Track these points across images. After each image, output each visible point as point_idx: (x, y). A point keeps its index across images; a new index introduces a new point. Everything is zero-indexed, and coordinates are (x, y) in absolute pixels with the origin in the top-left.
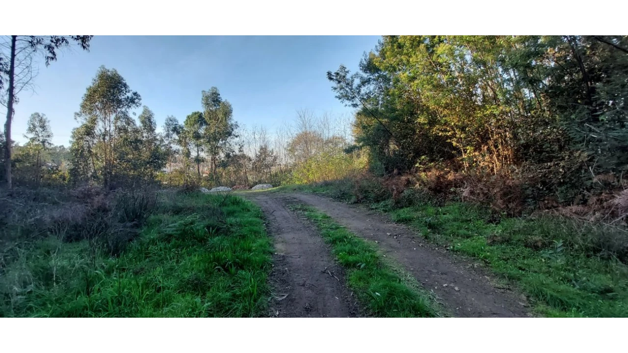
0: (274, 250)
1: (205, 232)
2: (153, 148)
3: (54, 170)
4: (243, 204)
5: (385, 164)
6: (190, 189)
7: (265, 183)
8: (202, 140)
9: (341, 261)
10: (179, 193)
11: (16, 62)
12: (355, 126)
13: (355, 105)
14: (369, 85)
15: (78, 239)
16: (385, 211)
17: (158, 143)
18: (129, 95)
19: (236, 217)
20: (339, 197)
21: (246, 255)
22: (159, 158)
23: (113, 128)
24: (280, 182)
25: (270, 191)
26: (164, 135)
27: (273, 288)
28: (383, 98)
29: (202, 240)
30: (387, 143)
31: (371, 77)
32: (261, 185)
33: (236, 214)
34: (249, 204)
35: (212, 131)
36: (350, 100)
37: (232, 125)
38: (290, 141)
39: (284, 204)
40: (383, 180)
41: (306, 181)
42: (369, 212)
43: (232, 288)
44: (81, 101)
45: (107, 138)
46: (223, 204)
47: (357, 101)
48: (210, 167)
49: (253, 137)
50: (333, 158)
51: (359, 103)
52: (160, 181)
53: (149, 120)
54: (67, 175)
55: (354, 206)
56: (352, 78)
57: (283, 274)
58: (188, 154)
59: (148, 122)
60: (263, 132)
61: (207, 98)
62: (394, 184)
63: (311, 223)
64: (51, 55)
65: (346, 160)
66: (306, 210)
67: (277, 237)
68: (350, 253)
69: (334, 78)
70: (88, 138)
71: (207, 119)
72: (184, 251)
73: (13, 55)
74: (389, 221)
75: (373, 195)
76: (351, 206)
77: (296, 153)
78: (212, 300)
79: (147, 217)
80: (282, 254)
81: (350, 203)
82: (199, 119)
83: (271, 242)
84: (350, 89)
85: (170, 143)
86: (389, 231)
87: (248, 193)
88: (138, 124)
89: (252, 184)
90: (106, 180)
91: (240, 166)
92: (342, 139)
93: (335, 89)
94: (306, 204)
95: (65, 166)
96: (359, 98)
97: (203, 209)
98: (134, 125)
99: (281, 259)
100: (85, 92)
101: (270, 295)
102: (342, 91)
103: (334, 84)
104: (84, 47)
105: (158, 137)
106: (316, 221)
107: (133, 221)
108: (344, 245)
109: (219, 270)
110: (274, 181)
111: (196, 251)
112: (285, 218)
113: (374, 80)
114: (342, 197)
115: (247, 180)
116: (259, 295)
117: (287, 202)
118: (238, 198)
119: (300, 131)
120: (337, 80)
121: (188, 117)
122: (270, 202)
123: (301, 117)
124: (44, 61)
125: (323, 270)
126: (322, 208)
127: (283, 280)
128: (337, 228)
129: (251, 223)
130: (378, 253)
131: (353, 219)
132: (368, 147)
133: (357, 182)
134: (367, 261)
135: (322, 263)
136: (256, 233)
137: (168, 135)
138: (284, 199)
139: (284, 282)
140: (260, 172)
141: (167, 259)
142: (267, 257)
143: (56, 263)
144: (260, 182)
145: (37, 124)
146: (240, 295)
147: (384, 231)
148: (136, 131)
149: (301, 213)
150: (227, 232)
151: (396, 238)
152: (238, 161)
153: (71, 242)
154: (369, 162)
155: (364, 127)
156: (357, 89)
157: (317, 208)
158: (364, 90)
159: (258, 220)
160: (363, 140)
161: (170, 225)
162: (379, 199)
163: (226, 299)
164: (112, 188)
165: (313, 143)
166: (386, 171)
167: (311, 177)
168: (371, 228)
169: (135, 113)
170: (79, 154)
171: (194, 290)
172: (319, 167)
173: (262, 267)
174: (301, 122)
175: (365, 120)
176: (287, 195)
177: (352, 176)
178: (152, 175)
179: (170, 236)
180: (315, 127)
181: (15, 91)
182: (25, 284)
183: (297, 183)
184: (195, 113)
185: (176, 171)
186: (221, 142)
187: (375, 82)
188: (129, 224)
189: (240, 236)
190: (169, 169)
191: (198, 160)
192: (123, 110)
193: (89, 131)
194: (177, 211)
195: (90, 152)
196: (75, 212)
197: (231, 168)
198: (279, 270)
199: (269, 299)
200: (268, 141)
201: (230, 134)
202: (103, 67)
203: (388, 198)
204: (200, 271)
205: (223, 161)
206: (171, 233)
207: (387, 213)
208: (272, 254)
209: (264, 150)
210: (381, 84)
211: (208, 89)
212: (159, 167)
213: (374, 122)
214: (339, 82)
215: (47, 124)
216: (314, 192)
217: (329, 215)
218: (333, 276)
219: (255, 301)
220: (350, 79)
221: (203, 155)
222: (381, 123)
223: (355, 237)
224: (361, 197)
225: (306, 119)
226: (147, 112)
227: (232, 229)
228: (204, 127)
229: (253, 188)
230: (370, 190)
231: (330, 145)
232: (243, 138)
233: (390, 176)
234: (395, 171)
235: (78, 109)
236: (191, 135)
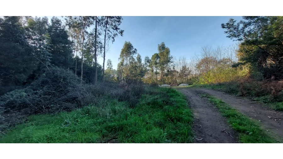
0: (193, 115)
1: (162, 103)
2: (141, 69)
3: (113, 77)
4: (177, 92)
5: (263, 73)
6: (154, 85)
7: (185, 83)
8: (158, 65)
9: (234, 127)
10: (151, 86)
11: (106, 44)
12: (239, 51)
13: (239, 40)
14: (250, 26)
15: (122, 101)
16: (265, 103)
17: (142, 67)
18: (133, 50)
19: (174, 98)
20: (229, 92)
21: (181, 116)
22: (142, 73)
23: (129, 62)
24: (192, 83)
25: (188, 87)
26: (144, 64)
27: (195, 134)
28: (261, 33)
29: (161, 107)
30: (265, 60)
31: (252, 21)
32: (183, 84)
33: (174, 97)
34: (179, 93)
35: (162, 61)
36: (237, 37)
37: (170, 57)
38: (197, 62)
39: (196, 94)
40: (262, 83)
41: (207, 83)
42: (251, 102)
43: (175, 129)
44: (120, 54)
45: (127, 66)
46: (168, 92)
47: (242, 37)
48: (161, 76)
49: (179, 62)
50: (224, 70)
51: (243, 38)
52: (143, 82)
53: (140, 59)
54: (116, 79)
55: (240, 97)
56: (238, 24)
57: (199, 128)
58: (153, 71)
59: (139, 59)
60: (184, 59)
61: (160, 47)
62: (272, 86)
63: (213, 104)
64: (113, 40)
65: (232, 71)
66: (209, 97)
67: (194, 109)
68: (240, 124)
69: (226, 26)
70: (122, 66)
71: (160, 56)
72: (155, 110)
73: (105, 42)
74: (269, 109)
75: (254, 92)
76: (238, 97)
77: (201, 69)
78: (167, 132)
79: (141, 95)
80: (198, 118)
81: (237, 95)
82: (157, 56)
83: (191, 111)
84: (237, 31)
85: (146, 67)
86: (270, 115)
87: (177, 88)
88: (136, 60)
89: (179, 83)
90: (127, 81)
91: (173, 75)
92: (230, 60)
93: (226, 32)
94: (208, 94)
95: (116, 76)
96: (243, 35)
97: (160, 93)
98: (135, 61)
99: (198, 120)
100: (121, 51)
101: (193, 137)
102: (231, 33)
103: (226, 30)
104: (122, 35)
105: (142, 65)
106: (215, 104)
107: (137, 96)
108: (235, 119)
109: (169, 120)
110: (190, 82)
111: (159, 110)
112: (197, 100)
113: (254, 22)
114: (231, 92)
115: (176, 82)
116: (188, 135)
117: (198, 93)
118: (174, 90)
119: (204, 57)
120: (227, 27)
121: (153, 56)
122: (189, 92)
123: (204, 50)
124: (112, 42)
125: (223, 131)
126: (218, 97)
127: (199, 131)
128: (229, 109)
129: (181, 101)
130: (262, 128)
131: (240, 105)
132: (249, 63)
133: (242, 83)
134: (254, 131)
135: (221, 127)
136: (184, 106)
137: (146, 64)
138: (196, 91)
139: (200, 132)
140: (182, 78)
141: (149, 112)
142: (190, 118)
143: (117, 108)
144: (183, 83)
145: (109, 63)
146: (179, 133)
147: (266, 115)
148: (136, 63)
149: (206, 99)
150: (171, 104)
151: (277, 121)
152: (172, 73)
153: (120, 101)
154: (250, 72)
155: (247, 52)
156: (242, 30)
157: (215, 97)
158: (247, 29)
159: (184, 100)
160: (246, 59)
161: (149, 99)
162: (259, 95)
163: (173, 133)
164: (130, 84)
165: (211, 63)
166: (264, 77)
167: (210, 81)
168: (254, 111)
169: (135, 56)
170: (120, 72)
171: (160, 126)
172: (215, 76)
173: (188, 123)
174: (204, 53)
175: (246, 47)
176: (197, 90)
177: (237, 80)
178: (140, 79)
179: (149, 103)
180: (212, 55)
181: (105, 53)
182: (110, 113)
183: (202, 83)
184: (155, 54)
185: (148, 77)
186: (165, 65)
187: (254, 24)
188: (136, 97)
189: (177, 106)
190: (146, 77)
191: (156, 73)
192: (132, 55)
193: (122, 64)
194: (151, 94)
195: (122, 71)
196: (120, 92)
197: (169, 76)
198: (197, 126)
199: (193, 138)
200: (186, 63)
201: (169, 61)
202: (126, 41)
203: (267, 94)
204: (162, 119)
205: (166, 73)
206: (149, 102)
207: (266, 104)
208: (192, 117)
209: (184, 68)
210: (260, 24)
211: (160, 44)
212: (143, 76)
213: (254, 48)
214: (229, 28)
215: (111, 62)
216: (213, 88)
217: (223, 101)
218: (229, 135)
219: (187, 137)
220: (237, 25)
221: (158, 71)
222: (260, 48)
223: (242, 115)
224: (245, 92)
225: (207, 51)
226: (139, 55)
227: (173, 103)
228: (159, 59)
229: (179, 85)
230: (252, 89)
231: (221, 63)
232: (175, 63)
233: (268, 80)
234: (273, 77)
235: (119, 57)
236: (154, 63)
